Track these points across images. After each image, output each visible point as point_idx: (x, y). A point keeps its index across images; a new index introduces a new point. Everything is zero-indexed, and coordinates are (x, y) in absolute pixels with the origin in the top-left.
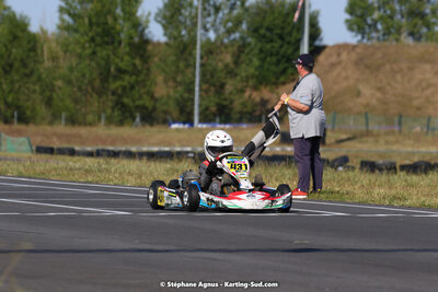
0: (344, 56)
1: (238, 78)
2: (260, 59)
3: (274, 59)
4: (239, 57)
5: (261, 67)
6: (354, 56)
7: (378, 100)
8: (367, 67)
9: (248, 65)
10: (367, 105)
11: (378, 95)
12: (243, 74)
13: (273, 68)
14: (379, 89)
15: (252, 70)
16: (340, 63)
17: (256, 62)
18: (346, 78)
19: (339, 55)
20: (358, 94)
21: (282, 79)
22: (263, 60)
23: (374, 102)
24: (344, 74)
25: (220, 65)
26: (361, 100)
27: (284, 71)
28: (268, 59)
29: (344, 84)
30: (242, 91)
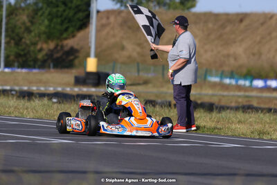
0: (112, 19)
1: (33, 34)
2: (48, 20)
3: (59, 20)
4: (33, 18)
5: (49, 26)
6: (120, 19)
7: (138, 53)
8: (130, 28)
9: (40, 24)
10: (130, 57)
11: (138, 49)
12: (36, 32)
13: (58, 27)
14: (139, 45)
15: (43, 28)
16: (108, 24)
17: (46, 22)
18: (114, 36)
19: (108, 18)
20: (123, 48)
21: (65, 35)
22: (51, 21)
23: (135, 54)
24: (112, 32)
25: (19, 24)
26: (125, 53)
27: (66, 30)
28: (55, 20)
29: (112, 40)
30: (35, 44)
